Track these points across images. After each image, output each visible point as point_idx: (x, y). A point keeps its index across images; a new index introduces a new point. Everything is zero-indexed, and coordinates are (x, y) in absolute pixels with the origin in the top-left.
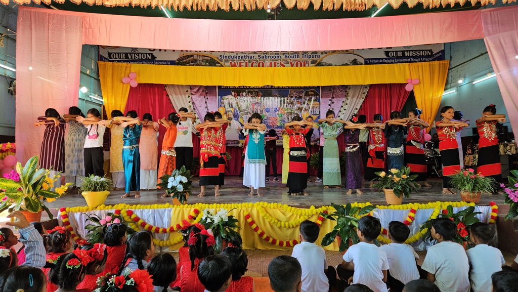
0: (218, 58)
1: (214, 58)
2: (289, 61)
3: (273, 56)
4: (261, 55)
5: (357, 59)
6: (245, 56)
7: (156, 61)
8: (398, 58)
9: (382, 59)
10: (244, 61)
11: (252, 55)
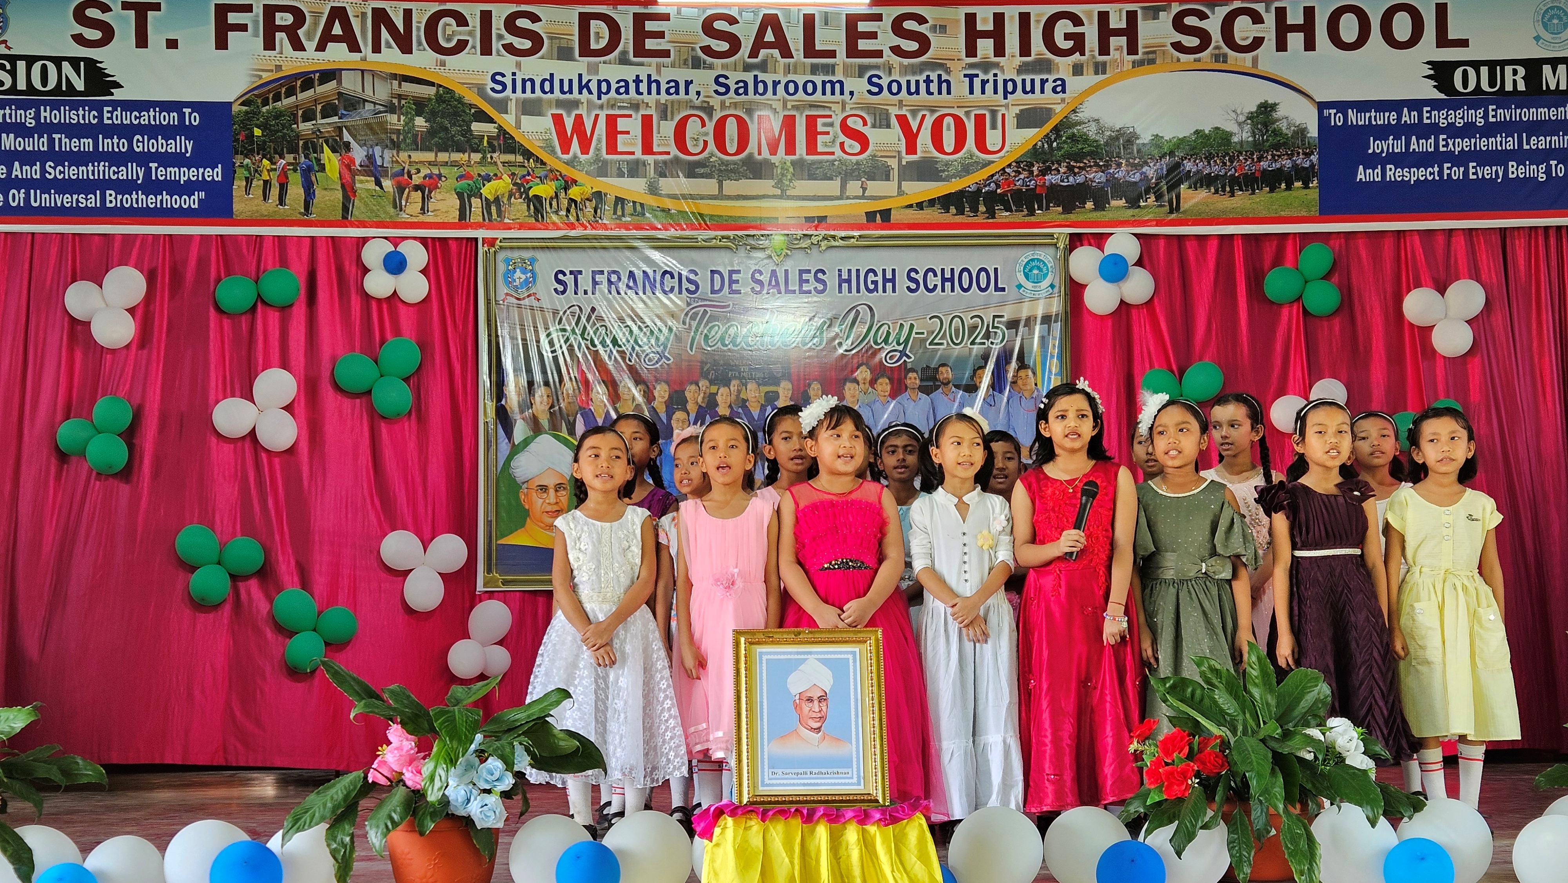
0: (481, 91)
1: (459, 91)
2: (894, 111)
3: (800, 80)
4: (734, 77)
5: (1273, 107)
6: (638, 81)
7: (115, 104)
8: (1504, 98)
9: (1416, 105)
10: (636, 106)
11: (682, 75)
